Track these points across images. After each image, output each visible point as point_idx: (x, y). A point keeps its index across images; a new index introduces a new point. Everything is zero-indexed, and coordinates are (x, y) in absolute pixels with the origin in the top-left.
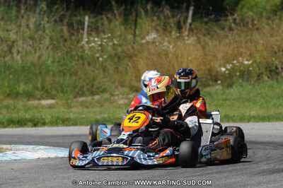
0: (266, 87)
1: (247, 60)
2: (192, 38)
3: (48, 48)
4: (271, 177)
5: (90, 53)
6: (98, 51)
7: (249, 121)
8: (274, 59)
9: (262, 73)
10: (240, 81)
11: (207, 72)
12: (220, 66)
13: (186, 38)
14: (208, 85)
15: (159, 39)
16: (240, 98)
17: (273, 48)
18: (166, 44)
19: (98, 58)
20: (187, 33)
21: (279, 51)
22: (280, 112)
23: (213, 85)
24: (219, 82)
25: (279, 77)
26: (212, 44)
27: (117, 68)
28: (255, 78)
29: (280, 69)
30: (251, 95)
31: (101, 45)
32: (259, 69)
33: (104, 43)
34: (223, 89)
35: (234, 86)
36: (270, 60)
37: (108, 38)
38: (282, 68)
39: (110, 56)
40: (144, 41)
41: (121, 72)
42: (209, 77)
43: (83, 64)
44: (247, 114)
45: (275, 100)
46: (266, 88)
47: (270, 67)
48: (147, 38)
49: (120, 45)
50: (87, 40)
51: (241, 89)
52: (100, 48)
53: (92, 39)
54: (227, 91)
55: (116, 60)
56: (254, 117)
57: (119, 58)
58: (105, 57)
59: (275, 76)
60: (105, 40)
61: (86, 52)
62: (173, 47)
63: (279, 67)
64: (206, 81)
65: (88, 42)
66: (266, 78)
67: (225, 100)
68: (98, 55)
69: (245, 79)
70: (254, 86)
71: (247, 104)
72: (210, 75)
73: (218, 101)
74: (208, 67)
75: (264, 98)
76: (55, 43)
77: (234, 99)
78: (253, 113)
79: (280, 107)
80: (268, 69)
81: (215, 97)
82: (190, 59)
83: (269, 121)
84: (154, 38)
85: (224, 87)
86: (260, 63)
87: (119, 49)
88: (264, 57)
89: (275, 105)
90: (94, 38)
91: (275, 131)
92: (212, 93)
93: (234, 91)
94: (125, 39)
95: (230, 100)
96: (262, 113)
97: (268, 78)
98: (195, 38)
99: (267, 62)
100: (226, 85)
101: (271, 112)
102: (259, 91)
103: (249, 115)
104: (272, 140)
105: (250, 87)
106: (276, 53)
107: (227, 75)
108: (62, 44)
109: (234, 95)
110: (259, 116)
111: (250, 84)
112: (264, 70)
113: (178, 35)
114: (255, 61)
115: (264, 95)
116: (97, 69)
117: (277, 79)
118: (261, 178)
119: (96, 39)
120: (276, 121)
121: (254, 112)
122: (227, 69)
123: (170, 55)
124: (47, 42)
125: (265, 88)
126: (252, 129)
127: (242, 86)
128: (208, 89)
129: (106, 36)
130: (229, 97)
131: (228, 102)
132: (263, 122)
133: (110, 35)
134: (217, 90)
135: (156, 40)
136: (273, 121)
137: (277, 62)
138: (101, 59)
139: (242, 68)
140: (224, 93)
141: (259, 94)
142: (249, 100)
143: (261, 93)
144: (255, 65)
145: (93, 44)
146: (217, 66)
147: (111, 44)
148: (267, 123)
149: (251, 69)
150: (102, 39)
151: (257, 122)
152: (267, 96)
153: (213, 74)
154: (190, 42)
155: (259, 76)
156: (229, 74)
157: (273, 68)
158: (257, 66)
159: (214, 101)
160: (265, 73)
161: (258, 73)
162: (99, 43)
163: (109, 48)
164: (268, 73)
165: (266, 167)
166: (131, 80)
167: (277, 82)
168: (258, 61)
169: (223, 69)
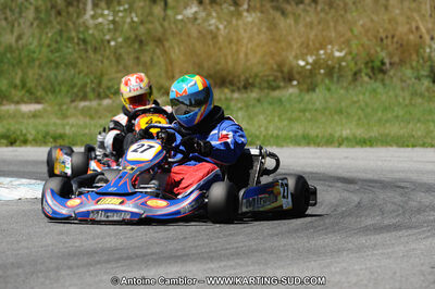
0: (367, 92)
1: (338, 51)
2: (254, 15)
3: (32, 24)
4: (379, 238)
5: (96, 33)
6: (109, 30)
7: (340, 145)
8: (379, 49)
9: (360, 71)
10: (327, 81)
11: (275, 67)
12: (296, 58)
13: (245, 14)
14: (278, 88)
15: (203, 14)
16: (325, 109)
17: (378, 32)
18: (213, 21)
19: (109, 42)
20: (246, 6)
21: (387, 37)
22: (387, 131)
23: (284, 87)
24: (295, 83)
25: (386, 77)
26: (284, 23)
27: (138, 58)
28: (350, 78)
29: (388, 65)
30: (343, 104)
31: (114, 22)
32: (356, 63)
33: (117, 19)
34: (300, 95)
35: (317, 90)
36: (372, 51)
37: (125, 10)
38: (391, 64)
39: (127, 39)
40: (180, 17)
41: (145, 63)
42: (279, 74)
43: (87, 51)
44: (337, 135)
45: (380, 114)
46: (367, 94)
47: (372, 61)
48: (185, 12)
49: (142, 23)
50: (92, 13)
51: (328, 95)
52: (111, 26)
53: (99, 11)
54: (307, 97)
55: (136, 46)
56: (347, 139)
57: (141, 42)
58: (120, 40)
59: (380, 76)
60: (121, 14)
61: (91, 32)
62: (225, 27)
63: (387, 61)
64: (274, 81)
65: (93, 17)
66: (366, 79)
67: (304, 111)
68: (108, 37)
69: (335, 79)
70: (347, 89)
71: (336, 117)
72: (282, 72)
73: (293, 112)
74: (277, 58)
75: (363, 110)
76: (42, 16)
77: (316, 110)
78: (346, 132)
79: (388, 125)
80: (370, 65)
81: (288, 106)
82: (249, 46)
83: (371, 146)
84: (196, 12)
85: (301, 91)
86: (357, 54)
87: (142, 29)
88: (363, 46)
89: (380, 120)
90: (103, 9)
91: (380, 163)
92: (283, 99)
93: (318, 98)
94: (151, 14)
95: (310, 110)
96: (360, 132)
97: (370, 78)
98: (259, 14)
99: (368, 54)
100: (305, 86)
101: (374, 133)
102: (355, 99)
103: (340, 136)
104: (376, 178)
105: (342, 92)
106: (382, 40)
107: (308, 73)
108: (53, 18)
109: (318, 103)
110: (355, 138)
111: (342, 87)
112: (363, 66)
113: (232, 8)
114: (350, 53)
115: (363, 104)
116: (107, 58)
117: (383, 80)
118: (363, 240)
119: (106, 12)
120: (382, 146)
121: (348, 131)
122: (307, 63)
123: (221, 39)
124: (31, 14)
125: (364, 94)
126: (346, 158)
127: (329, 90)
128: (277, 93)
129: (122, 8)
130: (310, 106)
131: (307, 114)
132: (362, 146)
133: (126, 6)
134: (291, 95)
135: (199, 17)
136: (377, 145)
137: (383, 54)
138: (113, 43)
139: (330, 62)
140: (302, 100)
141: (355, 102)
142: (340, 112)
143: (359, 101)
144: (349, 58)
145: (100, 20)
146: (291, 58)
147: (128, 20)
148: (368, 149)
149: (344, 64)
150: (115, 13)
151: (353, 147)
152: (367, 105)
153: (286, 69)
154: (250, 19)
155: (355, 74)
156: (311, 71)
157: (377, 63)
158: (353, 58)
159: (287, 112)
160: (364, 71)
161: (354, 70)
162: (111, 18)
163: (126, 27)
164: (369, 71)
165: (369, 222)
166: (160, 75)
167: (384, 85)
168: (355, 51)
169: (302, 63)
